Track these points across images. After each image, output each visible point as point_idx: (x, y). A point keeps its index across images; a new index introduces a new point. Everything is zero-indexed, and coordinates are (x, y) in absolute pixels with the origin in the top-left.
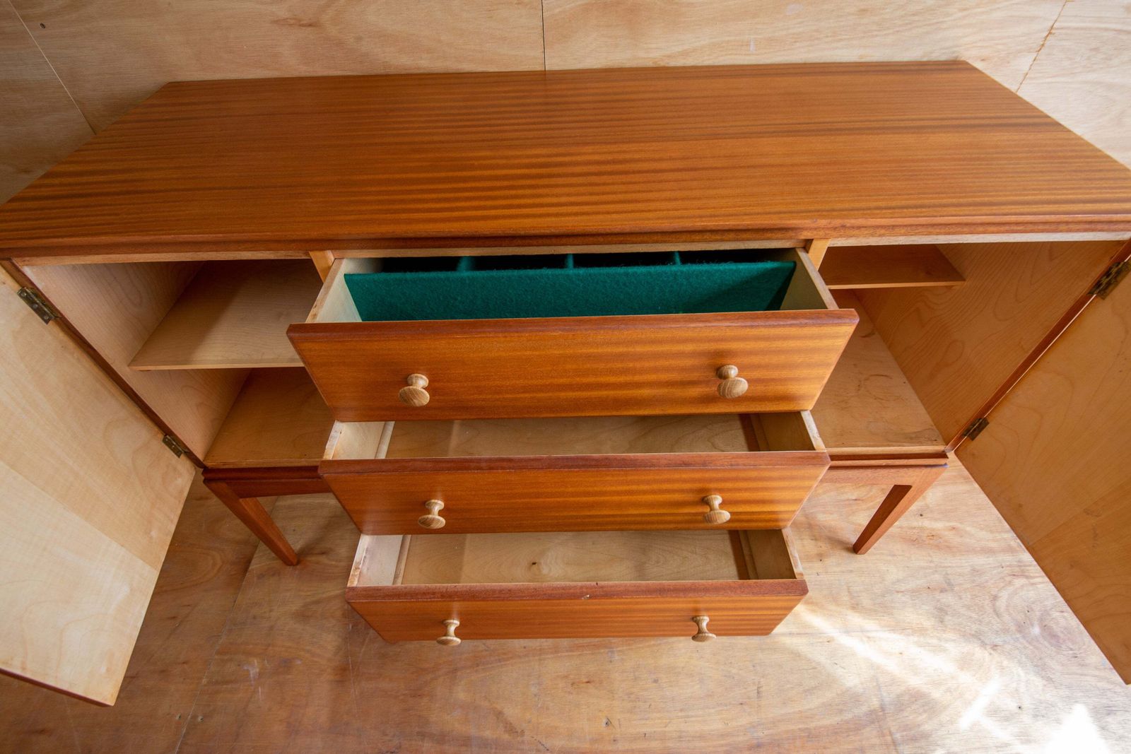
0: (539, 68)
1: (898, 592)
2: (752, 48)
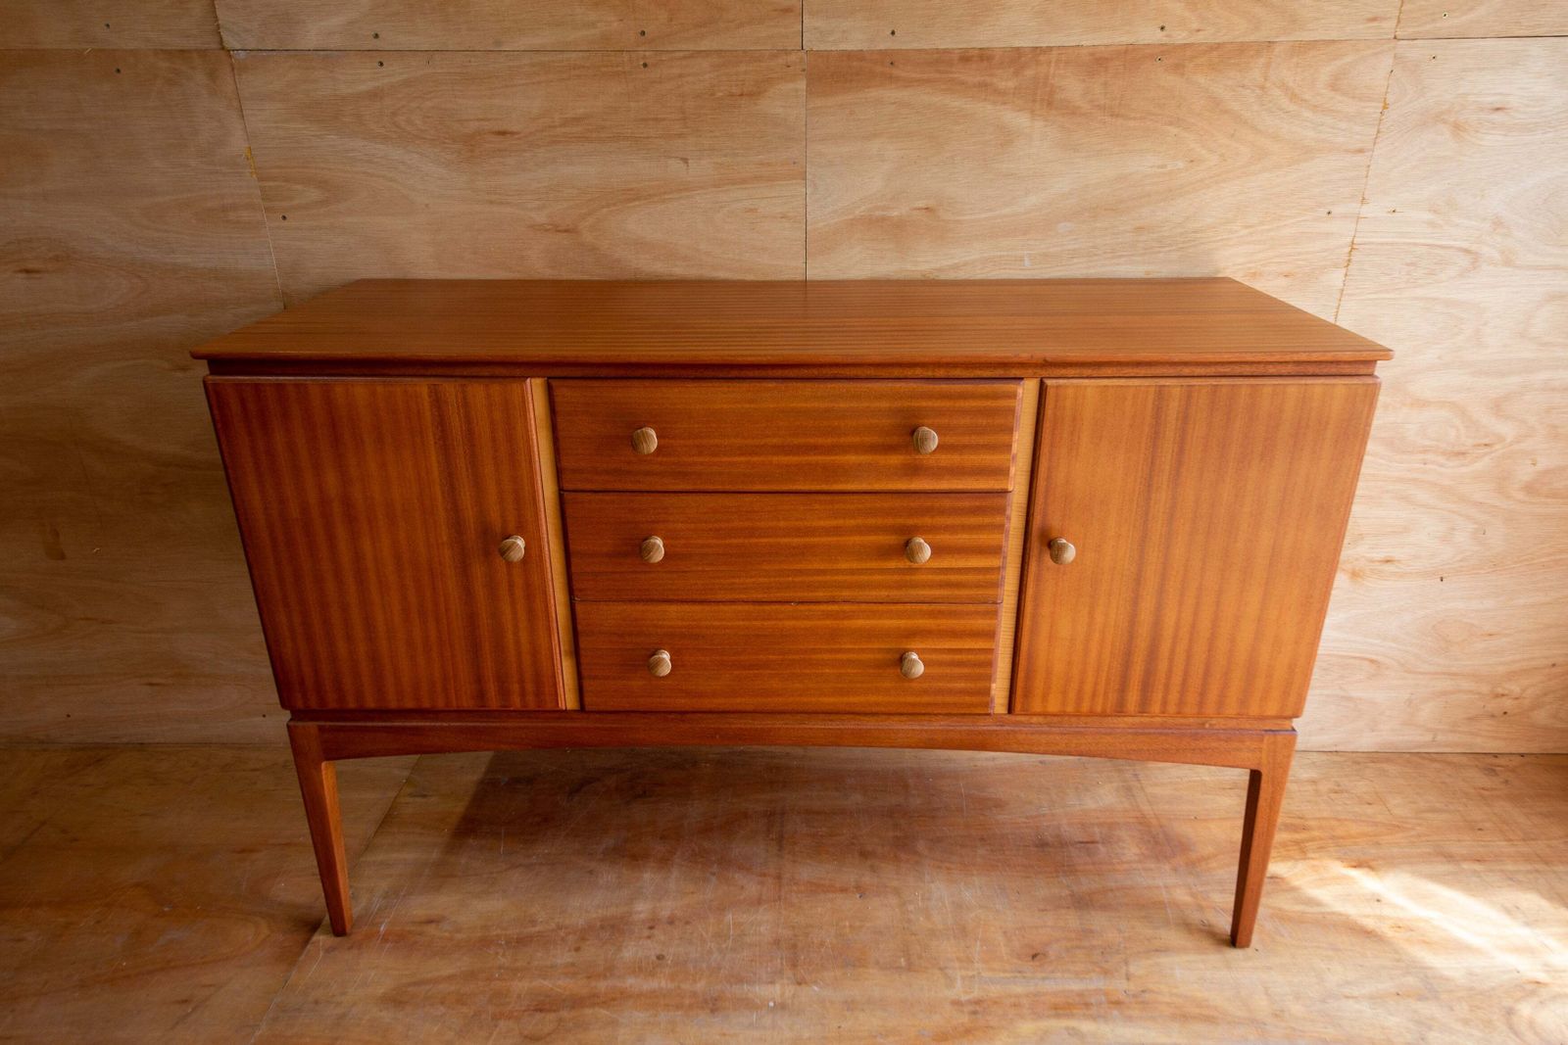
0: (799, 277)
1: (1347, 997)
2: (1027, 263)
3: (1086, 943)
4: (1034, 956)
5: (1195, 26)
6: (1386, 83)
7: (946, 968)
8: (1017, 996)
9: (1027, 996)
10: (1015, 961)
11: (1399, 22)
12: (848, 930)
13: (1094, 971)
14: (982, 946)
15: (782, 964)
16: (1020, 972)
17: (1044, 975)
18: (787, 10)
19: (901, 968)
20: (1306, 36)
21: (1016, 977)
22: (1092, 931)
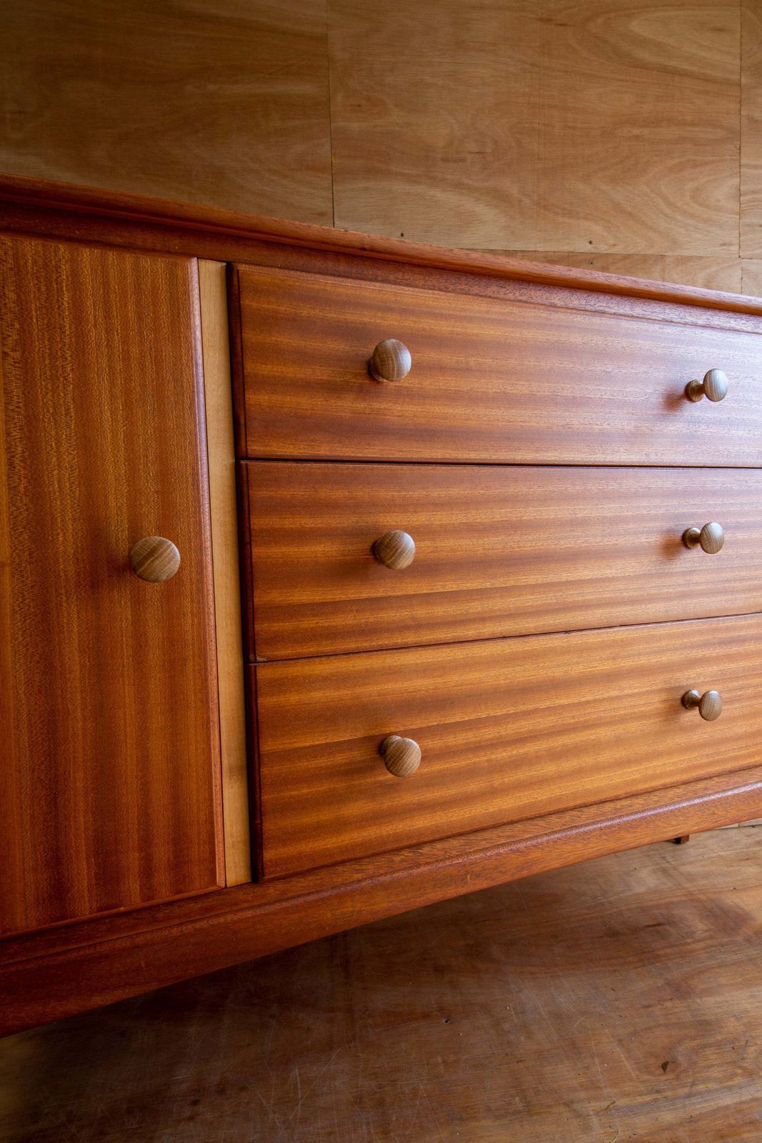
3: (711, 1040)
4: (664, 1066)
5: (612, 242)
6: (740, 286)
7: (572, 1102)
8: (670, 1127)
9: (681, 1124)
10: (646, 1077)
11: (740, 247)
12: (442, 1068)
13: (736, 1075)
14: (602, 1063)
15: (369, 1133)
16: (658, 1092)
17: (686, 1090)
18: (322, 214)
19: (518, 1112)
20: (686, 253)
21: (656, 1100)
22: (708, 1023)
